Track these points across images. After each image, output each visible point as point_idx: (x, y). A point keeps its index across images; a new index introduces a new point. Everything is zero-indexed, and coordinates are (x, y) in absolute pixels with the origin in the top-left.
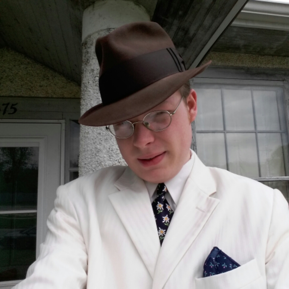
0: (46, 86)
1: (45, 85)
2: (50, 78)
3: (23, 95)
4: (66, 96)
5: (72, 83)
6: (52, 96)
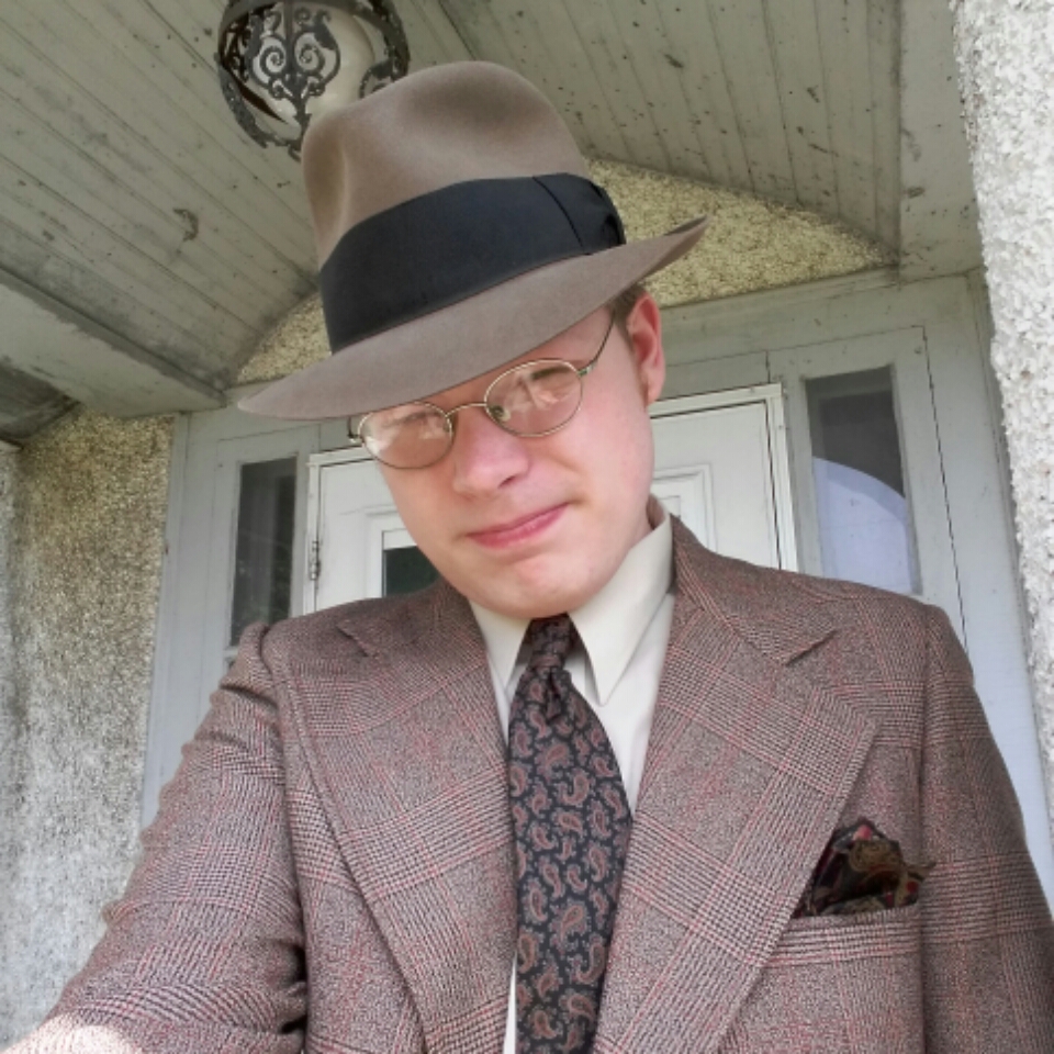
4: (772, 277)
5: (793, 219)
6: (713, 290)
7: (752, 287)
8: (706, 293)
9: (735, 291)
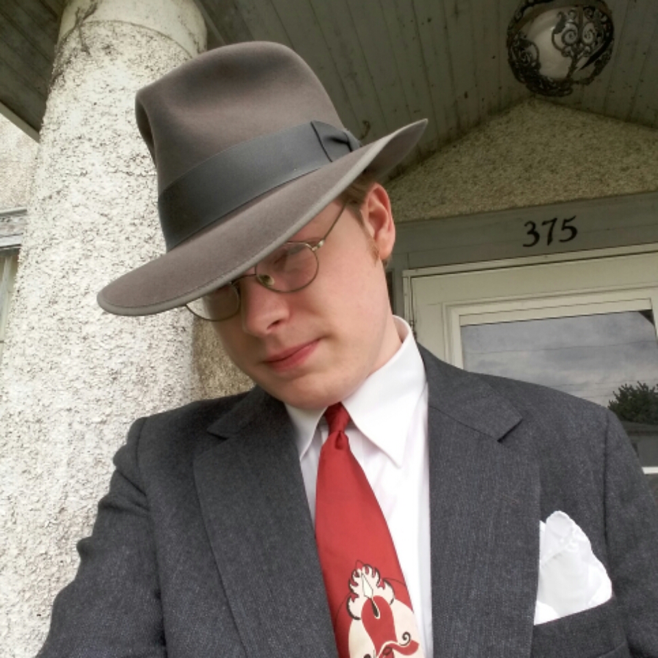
0: (638, 168)
2: (644, 146)
3: (585, 196)
8: (652, 188)
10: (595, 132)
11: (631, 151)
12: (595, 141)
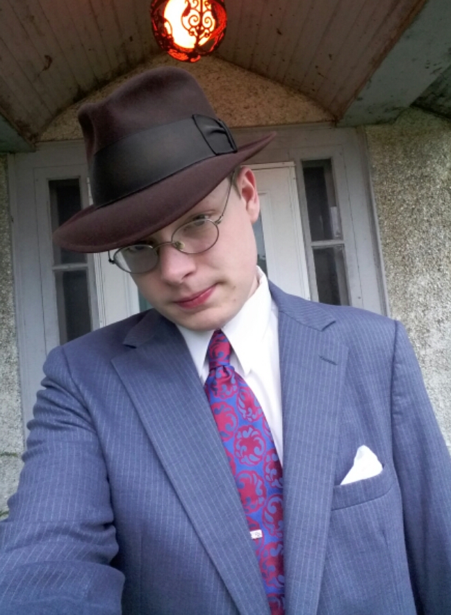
0: (256, 107)
1: (253, 105)
2: (260, 91)
5: (296, 97)
6: (267, 122)
7: (282, 122)
8: (264, 123)
9: (275, 123)
10: (228, 76)
11: (251, 94)
12: (227, 84)
